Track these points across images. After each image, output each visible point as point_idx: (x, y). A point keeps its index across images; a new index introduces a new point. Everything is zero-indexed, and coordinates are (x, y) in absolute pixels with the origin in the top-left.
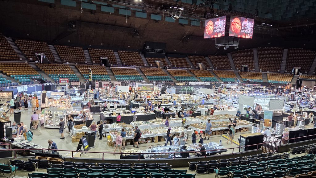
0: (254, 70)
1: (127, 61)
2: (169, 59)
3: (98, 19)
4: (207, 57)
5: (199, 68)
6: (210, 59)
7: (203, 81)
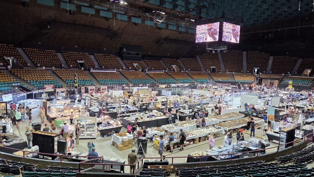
0: (221, 71)
1: (105, 64)
2: (146, 62)
3: (75, 21)
4: (179, 59)
5: (174, 70)
6: (181, 61)
7: (181, 83)
